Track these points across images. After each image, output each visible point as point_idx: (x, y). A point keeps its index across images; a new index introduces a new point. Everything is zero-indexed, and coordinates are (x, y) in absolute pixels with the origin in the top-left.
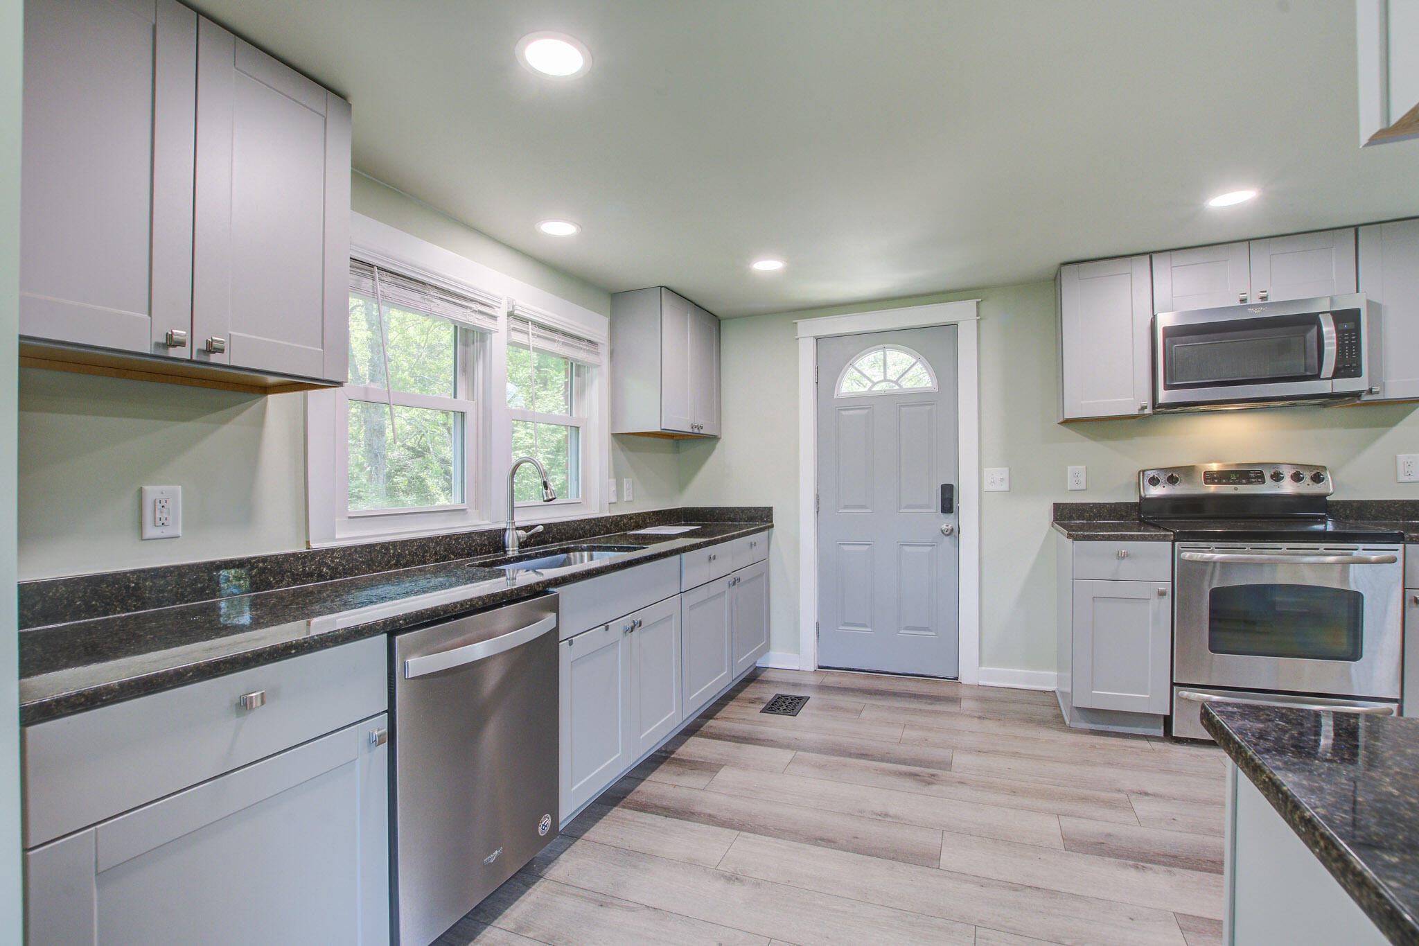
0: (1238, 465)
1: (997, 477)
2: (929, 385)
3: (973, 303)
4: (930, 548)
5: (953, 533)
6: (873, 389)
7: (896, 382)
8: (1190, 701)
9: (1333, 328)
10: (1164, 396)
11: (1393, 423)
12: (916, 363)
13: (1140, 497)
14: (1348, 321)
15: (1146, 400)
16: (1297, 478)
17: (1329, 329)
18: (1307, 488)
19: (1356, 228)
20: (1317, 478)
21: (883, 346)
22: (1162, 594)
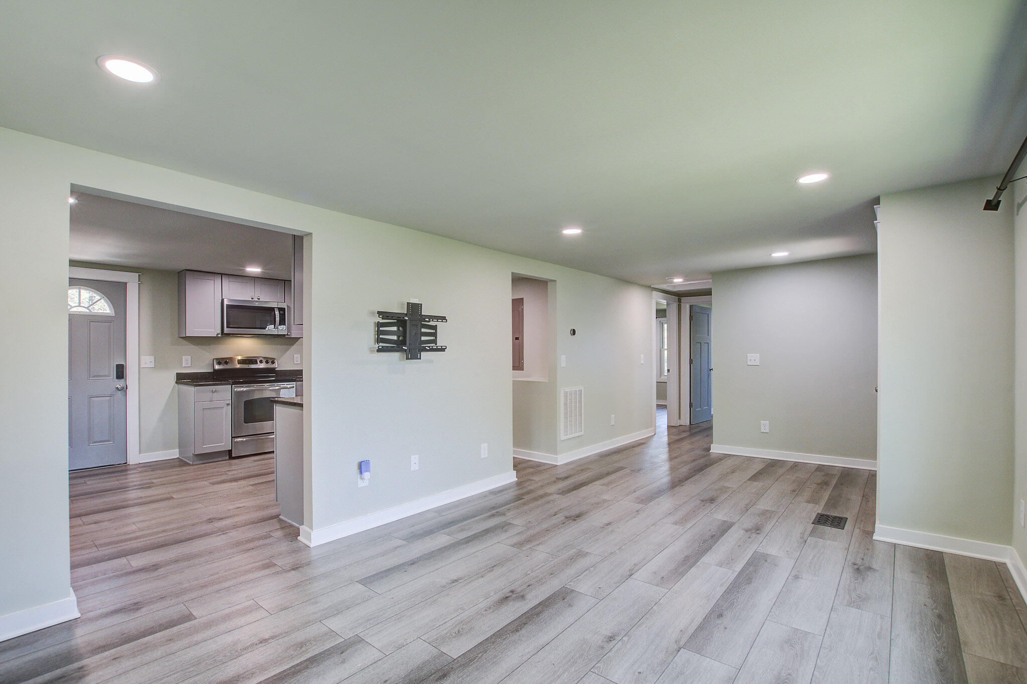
0: (247, 357)
1: (148, 361)
2: (109, 311)
3: (137, 275)
4: (109, 398)
5: (124, 390)
6: (71, 310)
7: (87, 308)
8: (239, 442)
9: (278, 312)
10: (226, 330)
11: (293, 345)
12: (100, 299)
13: (214, 369)
14: (282, 310)
15: (219, 331)
16: (267, 362)
17: (277, 313)
18: (270, 366)
19: (285, 280)
20: (273, 362)
21: (79, 287)
22: (228, 404)
